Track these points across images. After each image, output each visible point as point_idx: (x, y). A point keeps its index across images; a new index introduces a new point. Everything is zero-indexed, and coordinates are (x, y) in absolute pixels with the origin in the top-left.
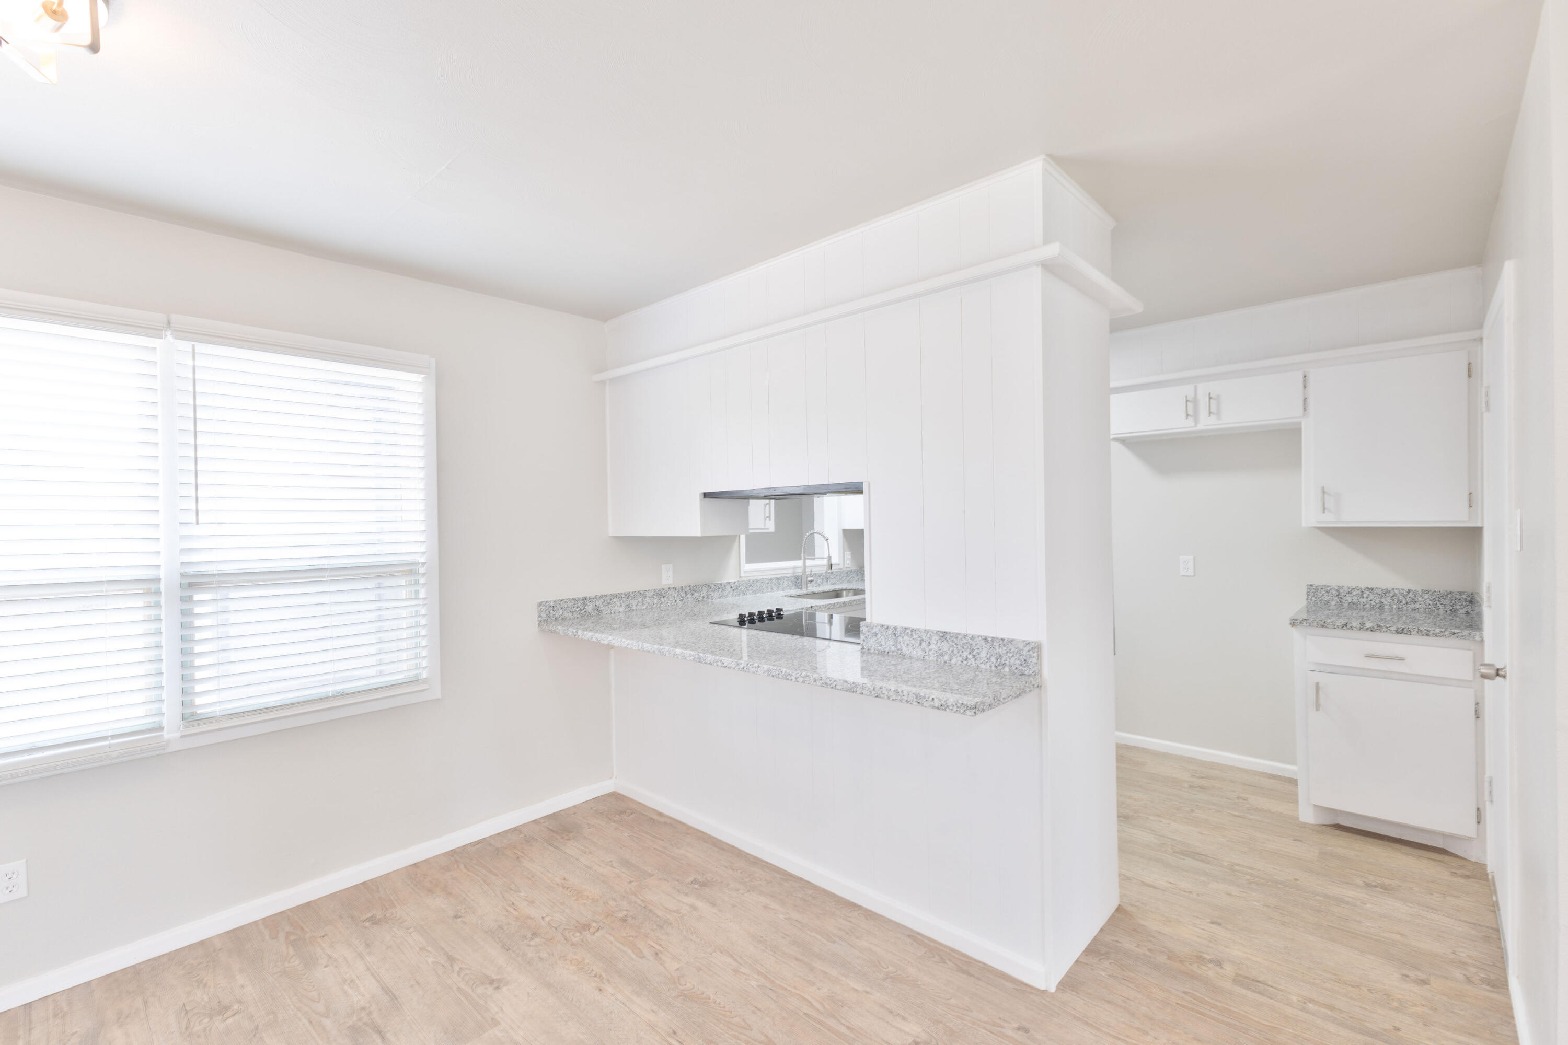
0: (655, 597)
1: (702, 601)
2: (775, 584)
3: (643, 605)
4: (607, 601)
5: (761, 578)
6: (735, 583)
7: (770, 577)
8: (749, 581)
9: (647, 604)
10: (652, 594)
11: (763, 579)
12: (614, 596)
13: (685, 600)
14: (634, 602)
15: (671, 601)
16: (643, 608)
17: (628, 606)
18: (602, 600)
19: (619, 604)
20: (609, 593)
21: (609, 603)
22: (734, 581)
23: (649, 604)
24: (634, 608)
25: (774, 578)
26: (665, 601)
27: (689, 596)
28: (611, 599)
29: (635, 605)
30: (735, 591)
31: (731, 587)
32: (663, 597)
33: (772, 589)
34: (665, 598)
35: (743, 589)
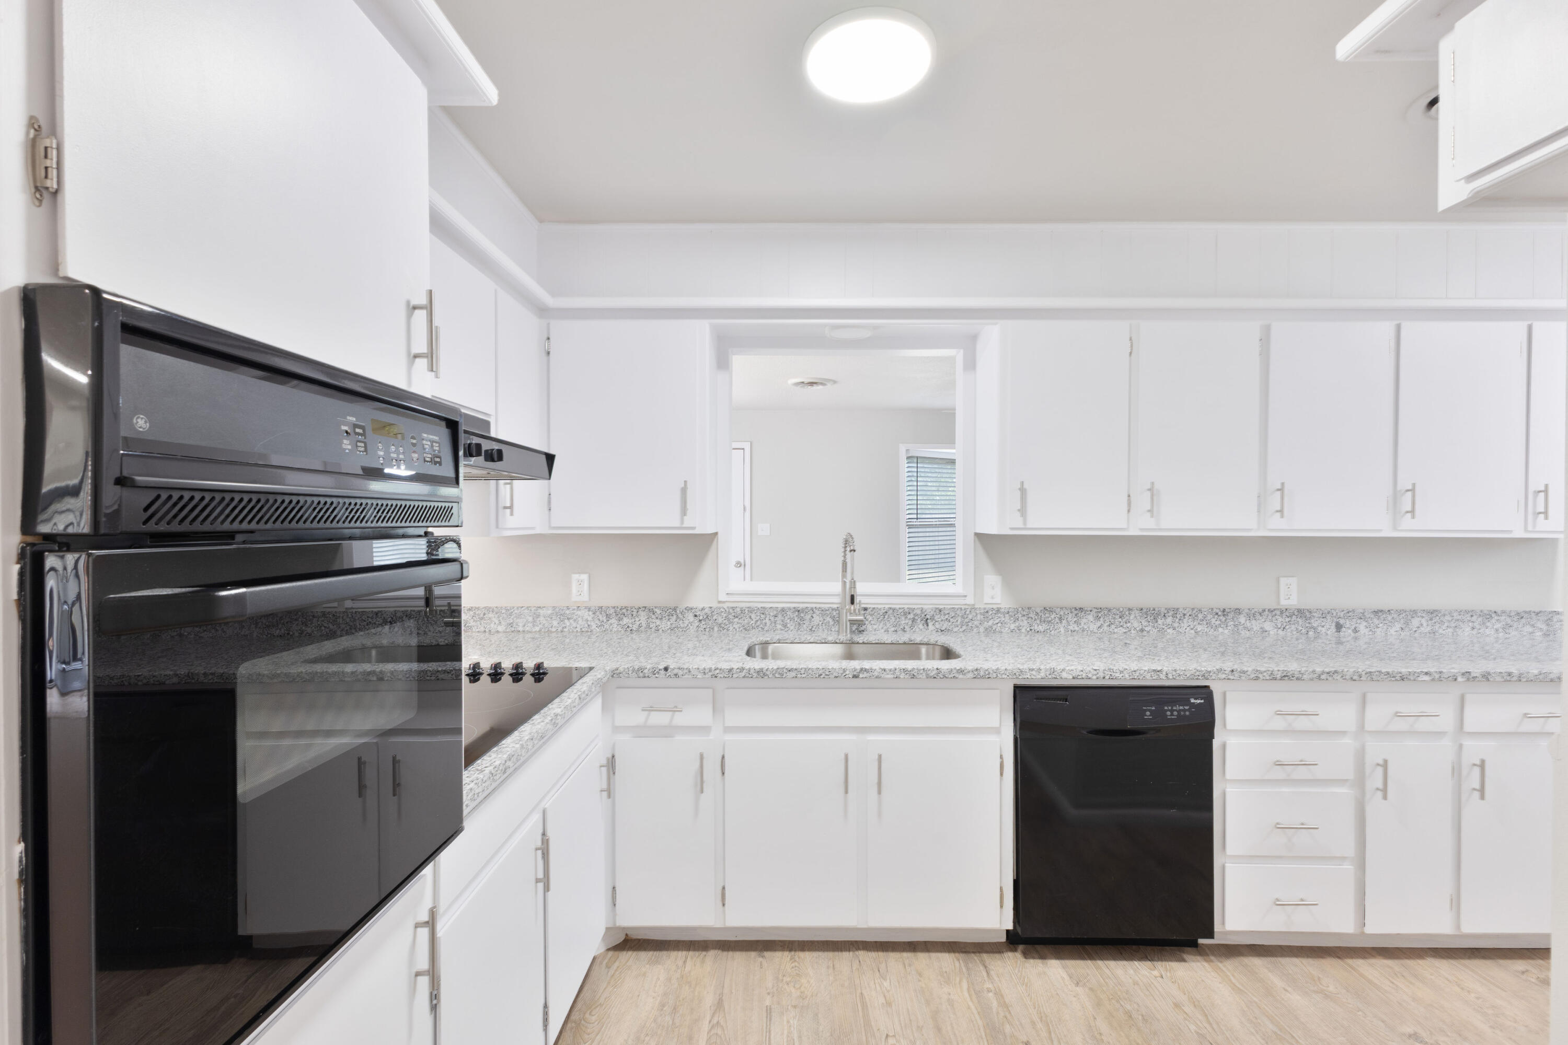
0: (554, 617)
1: (638, 630)
2: (791, 619)
3: (534, 626)
4: (479, 615)
5: (760, 605)
6: (703, 609)
7: (781, 606)
8: (733, 608)
9: (541, 626)
10: (550, 612)
11: (764, 608)
12: (489, 609)
13: (606, 626)
14: (521, 622)
15: (581, 625)
16: (534, 630)
17: (511, 625)
18: (471, 613)
19: (497, 622)
20: (482, 605)
21: (482, 619)
22: (701, 606)
23: (544, 625)
24: (521, 629)
25: (790, 609)
26: (571, 624)
27: (613, 621)
28: (484, 614)
29: (521, 625)
30: (703, 623)
31: (696, 616)
32: (568, 619)
33: (785, 626)
34: (571, 621)
35: (720, 620)
